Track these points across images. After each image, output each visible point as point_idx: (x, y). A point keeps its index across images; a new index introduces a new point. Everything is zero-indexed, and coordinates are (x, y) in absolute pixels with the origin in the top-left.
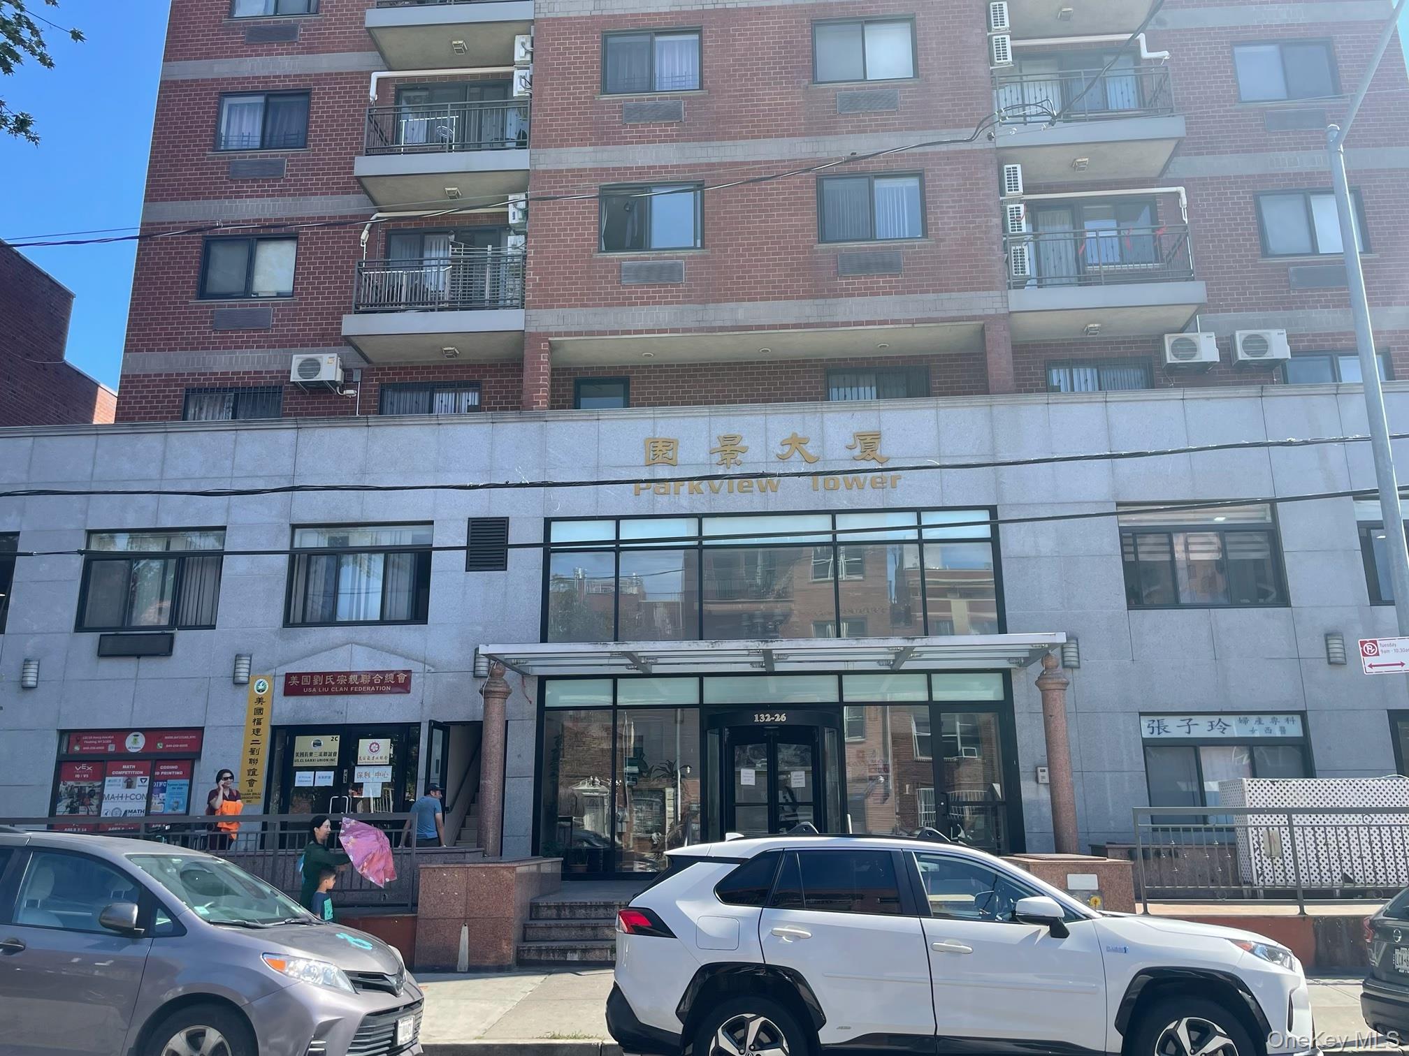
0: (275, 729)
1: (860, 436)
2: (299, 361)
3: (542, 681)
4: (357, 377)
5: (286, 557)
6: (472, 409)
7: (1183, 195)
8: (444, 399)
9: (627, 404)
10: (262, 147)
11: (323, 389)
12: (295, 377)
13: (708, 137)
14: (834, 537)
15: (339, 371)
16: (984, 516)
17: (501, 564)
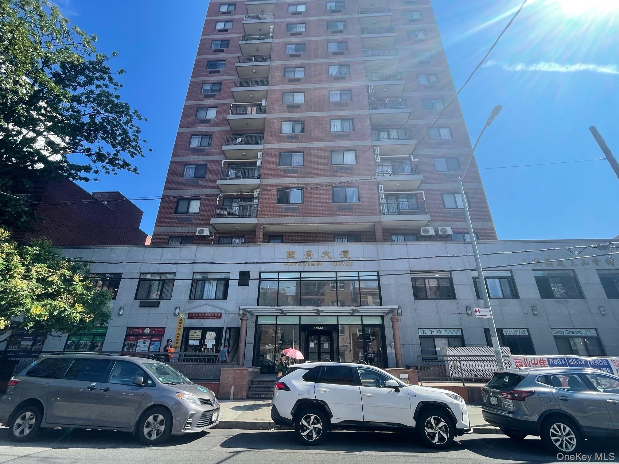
0: (184, 328)
1: (343, 252)
2: (199, 230)
3: (257, 316)
4: (213, 234)
5: (191, 281)
6: (242, 243)
7: (424, 193)
8: (235, 240)
9: (282, 242)
10: (194, 177)
11: (204, 237)
12: (197, 234)
13: (305, 176)
14: (336, 278)
15: (209, 232)
16: (376, 273)
17: (247, 284)
